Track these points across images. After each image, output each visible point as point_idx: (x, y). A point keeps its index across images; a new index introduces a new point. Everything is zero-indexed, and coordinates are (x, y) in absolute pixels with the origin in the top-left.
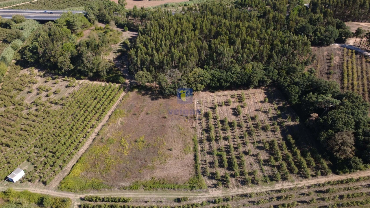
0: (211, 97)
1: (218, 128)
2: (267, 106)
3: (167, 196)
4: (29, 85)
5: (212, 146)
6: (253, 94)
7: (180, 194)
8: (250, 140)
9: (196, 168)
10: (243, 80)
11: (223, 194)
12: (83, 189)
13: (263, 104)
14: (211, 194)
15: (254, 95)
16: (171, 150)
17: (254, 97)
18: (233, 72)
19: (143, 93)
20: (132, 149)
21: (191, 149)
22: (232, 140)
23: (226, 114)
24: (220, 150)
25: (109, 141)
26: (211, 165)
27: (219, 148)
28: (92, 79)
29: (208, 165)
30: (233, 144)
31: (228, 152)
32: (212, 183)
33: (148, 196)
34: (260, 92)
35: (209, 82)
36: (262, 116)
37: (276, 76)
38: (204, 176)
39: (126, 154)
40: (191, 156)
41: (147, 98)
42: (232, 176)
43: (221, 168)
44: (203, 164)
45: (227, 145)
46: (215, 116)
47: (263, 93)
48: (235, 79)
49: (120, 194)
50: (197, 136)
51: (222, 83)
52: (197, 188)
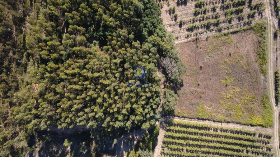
1: (203, 17)
3: (272, 46)
5: (223, 21)
7: (269, 38)
9: (245, 30)
11: (268, 7)
14: (268, 16)
16: (230, 54)
21: (227, 37)
24: (226, 14)
26: (241, 19)
27: (224, 15)
29: (241, 21)
30: (219, 3)
31: (227, 7)
32: (258, 17)
38: (251, 23)
40: (234, 37)
43: (243, 11)
44: (241, 26)
45: (221, 8)
46: (190, 21)
50: (215, 34)
52: (265, 25)
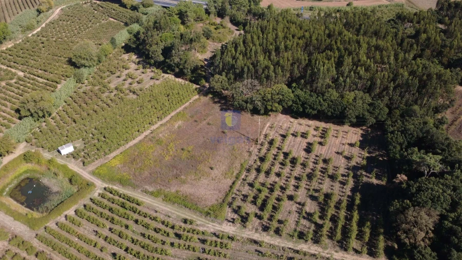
0: (289, 123)
1: (277, 160)
2: (356, 151)
3: (177, 213)
4: (122, 69)
5: (258, 178)
6: (346, 132)
7: (192, 216)
8: (307, 185)
9: (227, 195)
10: (335, 110)
11: (235, 232)
12: (111, 180)
13: (351, 148)
14: (223, 227)
15: (346, 134)
16: (212, 168)
17: (344, 136)
18: (325, 97)
19: (216, 100)
20: (175, 156)
21: (234, 174)
22: (286, 179)
23: (296, 147)
24: (265, 185)
25: (159, 142)
26: (244, 197)
27: (265, 183)
28: (177, 75)
29: (242, 197)
30: (284, 184)
31: (271, 191)
32: (232, 217)
33: (162, 207)
34: (356, 132)
35: (290, 103)
36: (340, 162)
37: (383, 116)
38: (229, 207)
39: (167, 159)
40: (229, 182)
41: (217, 107)
42: (260, 217)
43: (253, 205)
44: (237, 195)
45: (275, 182)
46: (282, 146)
47: (360, 135)
48: (324, 108)
49: (140, 196)
50: (248, 163)
51: (307, 108)
52: (213, 216)
